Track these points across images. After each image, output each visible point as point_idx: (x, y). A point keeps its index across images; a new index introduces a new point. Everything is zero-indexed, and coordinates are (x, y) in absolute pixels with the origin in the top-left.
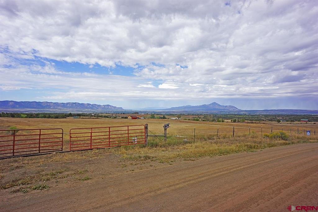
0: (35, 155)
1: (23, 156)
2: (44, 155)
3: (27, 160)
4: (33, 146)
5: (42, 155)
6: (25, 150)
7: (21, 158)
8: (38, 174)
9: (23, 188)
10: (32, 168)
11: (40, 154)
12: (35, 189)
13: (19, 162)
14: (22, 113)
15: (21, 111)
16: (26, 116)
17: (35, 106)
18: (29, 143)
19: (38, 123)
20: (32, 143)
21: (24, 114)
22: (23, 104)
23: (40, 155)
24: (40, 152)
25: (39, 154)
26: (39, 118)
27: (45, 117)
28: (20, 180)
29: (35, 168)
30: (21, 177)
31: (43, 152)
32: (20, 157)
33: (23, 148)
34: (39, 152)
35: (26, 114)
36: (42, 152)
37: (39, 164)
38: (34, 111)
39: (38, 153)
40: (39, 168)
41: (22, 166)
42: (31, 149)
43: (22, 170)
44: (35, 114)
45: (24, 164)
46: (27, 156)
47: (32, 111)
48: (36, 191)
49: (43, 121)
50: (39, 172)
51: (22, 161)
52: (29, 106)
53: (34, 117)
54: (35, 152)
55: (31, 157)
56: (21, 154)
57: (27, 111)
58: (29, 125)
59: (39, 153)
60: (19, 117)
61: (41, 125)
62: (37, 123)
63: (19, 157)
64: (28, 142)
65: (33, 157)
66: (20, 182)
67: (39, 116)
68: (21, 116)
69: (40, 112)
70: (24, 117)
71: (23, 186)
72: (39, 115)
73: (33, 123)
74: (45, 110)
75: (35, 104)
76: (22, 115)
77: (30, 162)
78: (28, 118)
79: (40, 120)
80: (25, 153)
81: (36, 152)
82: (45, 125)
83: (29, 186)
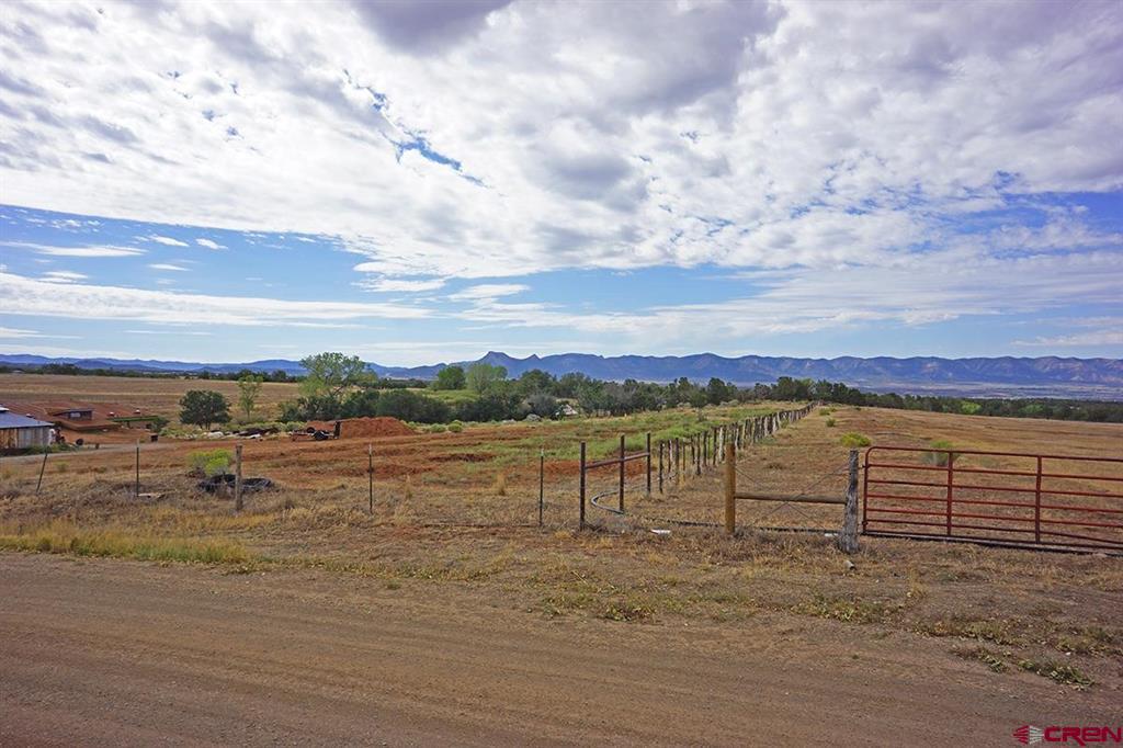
0: (1022, 548)
1: (979, 544)
2: (1055, 554)
3: (994, 559)
4: (1009, 512)
5: (1046, 550)
6: (985, 523)
7: (971, 546)
8: (1039, 619)
9: (989, 653)
10: (1013, 590)
11: (1041, 546)
12: (1033, 669)
13: (969, 561)
14: (964, 399)
15: (961, 392)
16: (978, 407)
17: (1010, 375)
18: (997, 501)
19: (1024, 433)
20: (1006, 501)
21: (973, 401)
22: (967, 367)
23: (1040, 550)
24: (1042, 540)
25: (1036, 546)
26: (1023, 415)
27: (1048, 414)
28: (976, 619)
29: (1026, 593)
30: (977, 611)
31: (1051, 540)
32: (969, 545)
33: (977, 514)
34: (1038, 537)
35: (978, 402)
36: (1046, 540)
37: (1041, 585)
38: (1005, 391)
39: (1032, 543)
40: (1040, 598)
41: (979, 577)
42: (1005, 524)
43: (981, 591)
44: (1008, 400)
45: (984, 569)
46: (991, 546)
47: (999, 390)
48: (1033, 678)
49: (1043, 429)
50: (1041, 613)
51: (978, 559)
52: (988, 374)
53: (1006, 413)
54: (1018, 536)
55: (1006, 550)
56: (973, 535)
57: (980, 392)
58: (992, 441)
59: (1038, 542)
60: (957, 413)
61: (1037, 444)
62: (1018, 434)
63: (967, 542)
64: (992, 497)
65: (1015, 554)
66: (976, 627)
67: (1025, 410)
68: (964, 407)
69: (1029, 394)
70: (972, 411)
71: (989, 646)
72: (1025, 406)
73: (1003, 433)
74: (1050, 389)
75: (1010, 366)
76: (966, 406)
77: (1006, 569)
78: (984, 415)
79: (1029, 423)
80: (983, 533)
81: (1023, 537)
82: (1050, 445)
83: (1008, 651)
